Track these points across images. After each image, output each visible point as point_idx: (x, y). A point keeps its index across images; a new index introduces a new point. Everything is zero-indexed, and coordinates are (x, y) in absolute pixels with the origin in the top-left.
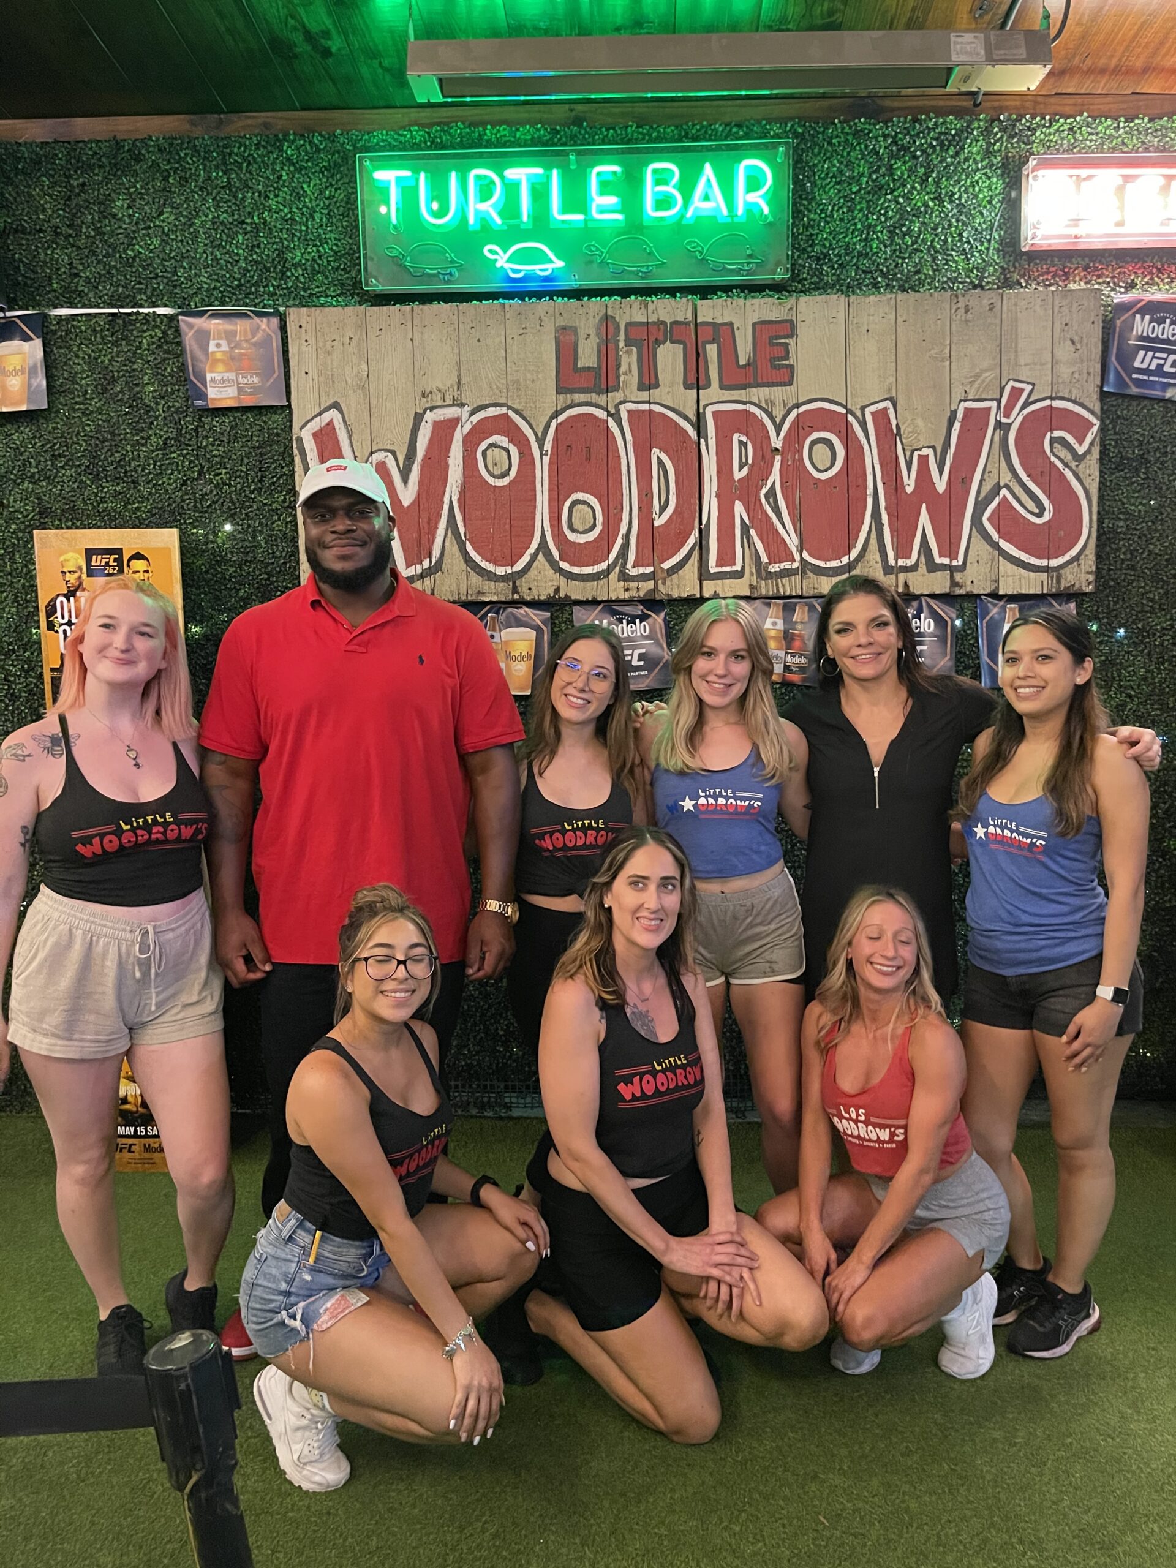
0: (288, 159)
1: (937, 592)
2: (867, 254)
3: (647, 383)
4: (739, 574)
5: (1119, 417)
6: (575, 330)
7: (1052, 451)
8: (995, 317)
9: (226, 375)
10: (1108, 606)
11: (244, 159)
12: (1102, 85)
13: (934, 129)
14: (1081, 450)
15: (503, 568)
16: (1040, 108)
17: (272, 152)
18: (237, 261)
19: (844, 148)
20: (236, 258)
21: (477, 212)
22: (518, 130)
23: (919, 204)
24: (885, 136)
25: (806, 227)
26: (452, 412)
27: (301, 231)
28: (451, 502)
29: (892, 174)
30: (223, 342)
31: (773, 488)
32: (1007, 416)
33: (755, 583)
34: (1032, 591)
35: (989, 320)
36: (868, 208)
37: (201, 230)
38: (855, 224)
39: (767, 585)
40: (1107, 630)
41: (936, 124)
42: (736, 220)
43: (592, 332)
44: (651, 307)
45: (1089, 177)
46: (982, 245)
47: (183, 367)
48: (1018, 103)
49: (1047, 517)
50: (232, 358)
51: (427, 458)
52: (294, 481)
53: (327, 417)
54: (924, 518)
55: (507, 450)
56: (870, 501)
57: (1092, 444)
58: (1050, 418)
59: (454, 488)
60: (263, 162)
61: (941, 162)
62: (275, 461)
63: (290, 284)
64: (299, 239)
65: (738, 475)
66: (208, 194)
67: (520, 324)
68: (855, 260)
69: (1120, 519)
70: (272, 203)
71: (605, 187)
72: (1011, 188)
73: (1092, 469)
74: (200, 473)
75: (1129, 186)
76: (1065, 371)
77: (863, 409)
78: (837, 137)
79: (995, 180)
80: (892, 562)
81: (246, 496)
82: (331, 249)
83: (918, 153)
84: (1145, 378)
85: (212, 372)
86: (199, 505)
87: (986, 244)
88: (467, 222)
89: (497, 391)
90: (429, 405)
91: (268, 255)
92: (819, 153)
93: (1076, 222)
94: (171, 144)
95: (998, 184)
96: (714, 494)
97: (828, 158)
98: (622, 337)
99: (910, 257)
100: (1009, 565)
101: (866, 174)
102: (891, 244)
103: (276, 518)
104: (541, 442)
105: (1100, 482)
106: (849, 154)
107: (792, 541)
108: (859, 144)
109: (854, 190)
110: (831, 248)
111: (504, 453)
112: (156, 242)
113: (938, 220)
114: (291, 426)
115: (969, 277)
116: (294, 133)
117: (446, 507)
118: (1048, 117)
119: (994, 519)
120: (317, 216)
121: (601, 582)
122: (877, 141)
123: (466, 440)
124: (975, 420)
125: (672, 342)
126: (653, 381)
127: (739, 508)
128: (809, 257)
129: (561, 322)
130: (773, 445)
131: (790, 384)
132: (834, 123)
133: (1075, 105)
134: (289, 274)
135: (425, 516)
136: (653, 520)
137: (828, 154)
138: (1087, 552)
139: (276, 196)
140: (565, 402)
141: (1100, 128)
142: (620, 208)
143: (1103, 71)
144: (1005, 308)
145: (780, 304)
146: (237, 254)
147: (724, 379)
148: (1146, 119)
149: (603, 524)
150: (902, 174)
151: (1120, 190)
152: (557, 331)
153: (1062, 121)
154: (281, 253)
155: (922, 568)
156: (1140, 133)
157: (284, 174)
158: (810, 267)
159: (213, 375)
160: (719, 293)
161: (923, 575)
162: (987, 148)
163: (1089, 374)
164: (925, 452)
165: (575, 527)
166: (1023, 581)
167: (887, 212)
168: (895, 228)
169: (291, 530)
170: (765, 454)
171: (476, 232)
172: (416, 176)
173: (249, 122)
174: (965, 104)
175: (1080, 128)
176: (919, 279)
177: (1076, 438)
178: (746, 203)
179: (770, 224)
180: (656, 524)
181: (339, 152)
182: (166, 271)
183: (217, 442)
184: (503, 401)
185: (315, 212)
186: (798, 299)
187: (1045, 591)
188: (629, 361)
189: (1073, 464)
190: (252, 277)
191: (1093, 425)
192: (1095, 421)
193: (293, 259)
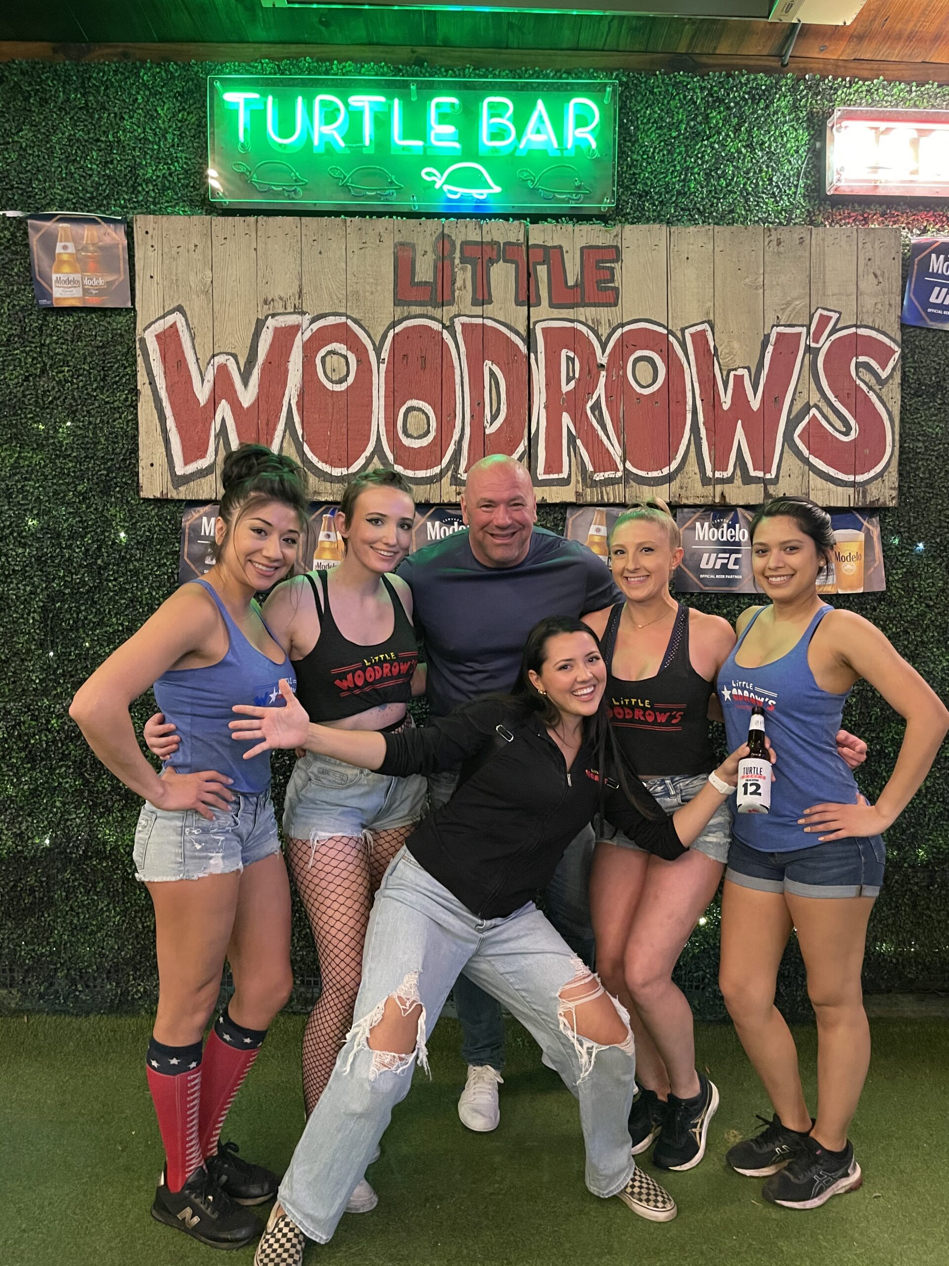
0: (144, 85)
1: (752, 503)
2: (685, 193)
3: (481, 298)
4: (566, 482)
5: (917, 347)
6: (413, 247)
7: (857, 374)
8: (805, 251)
9: (71, 277)
10: (909, 522)
11: (102, 83)
12: (896, 52)
13: (746, 85)
14: (884, 375)
15: (340, 470)
16: (841, 71)
17: (129, 77)
18: (91, 176)
19: (665, 97)
20: (90, 172)
21: (322, 135)
22: (363, 67)
23: (732, 150)
24: (702, 89)
25: (629, 167)
26: (293, 319)
27: (153, 150)
28: (290, 404)
29: (708, 123)
30: (70, 245)
31: (598, 400)
32: (817, 342)
33: (581, 491)
34: (839, 505)
35: (799, 253)
36: (687, 151)
37: (57, 147)
38: (675, 166)
39: (592, 492)
40: (908, 543)
41: (748, 79)
42: (566, 154)
43: (429, 249)
44: (486, 228)
45: (888, 130)
46: (790, 189)
47: (29, 268)
48: (821, 66)
49: (853, 435)
50: (78, 260)
51: (268, 362)
52: (136, 381)
53: (170, 319)
54: (740, 434)
55: (346, 358)
56: (689, 416)
57: (894, 369)
58: (856, 345)
59: (293, 390)
60: (120, 86)
61: (752, 113)
62: (118, 361)
63: (141, 198)
64: (151, 157)
65: (566, 388)
66: (66, 114)
67: (361, 238)
68: (674, 199)
69: (919, 441)
70: (127, 124)
71: (443, 118)
72: (816, 140)
73: (893, 392)
74: (43, 371)
75: (923, 140)
76: (868, 303)
77: (683, 330)
78: (658, 87)
79: (801, 132)
80: (709, 473)
81: (88, 394)
82: (182, 168)
83: (732, 104)
84: (940, 312)
85: (57, 272)
86: (40, 401)
87: (793, 189)
88: (312, 144)
89: (337, 301)
90: (271, 312)
91: (121, 170)
92: (642, 101)
93: (875, 169)
94: (34, 68)
95: (804, 136)
96: (542, 406)
97: (650, 106)
98: (457, 254)
99: (724, 198)
100: (819, 480)
101: (685, 122)
102: (707, 185)
103: (117, 415)
104: (378, 350)
105: (902, 406)
106: (668, 103)
107: (616, 452)
108: (678, 94)
109: (674, 134)
110: (652, 186)
111: (343, 360)
112: (14, 156)
113: (750, 165)
114: (135, 328)
115: (779, 218)
116: (151, 62)
117: (285, 409)
118: (848, 79)
119: (806, 437)
120: (169, 136)
121: (434, 486)
122: (694, 92)
123: (306, 346)
124: (787, 344)
125: (505, 261)
126: (486, 298)
127: (566, 419)
128: (632, 194)
129: (399, 238)
130: (599, 361)
131: (616, 305)
132: (656, 75)
133: (872, 70)
134: (140, 188)
135: (264, 417)
136: (484, 428)
137: (650, 102)
138: (890, 469)
139: (131, 117)
140: (402, 313)
141: (895, 90)
142: (457, 139)
143: (899, 37)
144: (813, 242)
145: (606, 231)
146: (91, 169)
147: (553, 299)
148: (936, 84)
149: (437, 430)
150: (718, 123)
151: (915, 143)
152: (395, 246)
153: (861, 82)
154: (133, 169)
155: (738, 481)
156: (930, 97)
157: (139, 97)
158: (633, 203)
159: (58, 275)
160: (549, 220)
161: (739, 487)
162: (794, 103)
163: (890, 305)
164: (740, 372)
165: (410, 432)
166: (831, 495)
167: (703, 156)
168: (711, 171)
169: (132, 428)
170: (591, 369)
171: (321, 155)
172: (264, 99)
173: (109, 51)
174: (773, 64)
175: (877, 90)
176: (733, 217)
177: (879, 364)
178: (576, 139)
179: (597, 161)
180: (488, 432)
181: (192, 80)
182: (21, 183)
183: (60, 341)
184: (343, 310)
185: (167, 133)
186: (623, 227)
187: (852, 505)
188: (464, 277)
189: (877, 388)
190: (105, 191)
191: (895, 352)
192: (896, 348)
193: (144, 175)
